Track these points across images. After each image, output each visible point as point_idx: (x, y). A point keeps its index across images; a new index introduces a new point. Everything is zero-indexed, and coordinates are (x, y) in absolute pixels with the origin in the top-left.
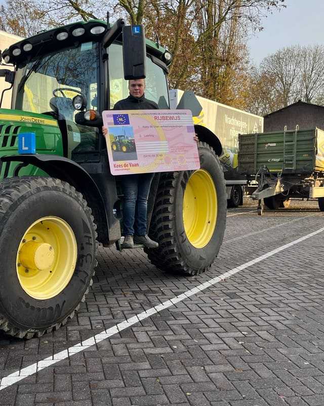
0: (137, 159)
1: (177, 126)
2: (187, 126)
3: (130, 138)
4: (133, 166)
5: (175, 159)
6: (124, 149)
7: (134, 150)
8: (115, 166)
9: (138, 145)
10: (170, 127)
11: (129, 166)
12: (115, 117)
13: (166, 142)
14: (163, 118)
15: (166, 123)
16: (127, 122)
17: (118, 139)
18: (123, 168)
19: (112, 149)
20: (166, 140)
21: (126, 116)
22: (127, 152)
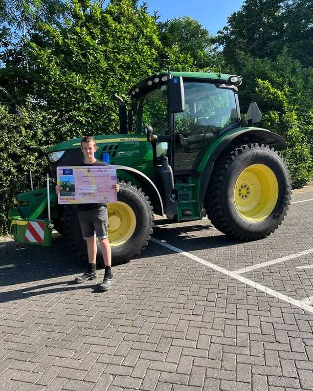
3: (72, 183)
6: (68, 189)
12: (64, 170)
14: (95, 171)
16: (72, 174)
22: (69, 191)
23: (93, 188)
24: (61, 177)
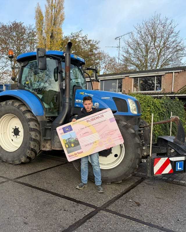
1: (102, 121)
2: (109, 119)
4: (80, 153)
5: (106, 141)
7: (78, 144)
9: (80, 140)
10: (98, 123)
11: (77, 154)
13: (97, 133)
15: (94, 122)
17: (68, 141)
18: (74, 156)
19: (66, 147)
20: (97, 132)
21: (70, 126)
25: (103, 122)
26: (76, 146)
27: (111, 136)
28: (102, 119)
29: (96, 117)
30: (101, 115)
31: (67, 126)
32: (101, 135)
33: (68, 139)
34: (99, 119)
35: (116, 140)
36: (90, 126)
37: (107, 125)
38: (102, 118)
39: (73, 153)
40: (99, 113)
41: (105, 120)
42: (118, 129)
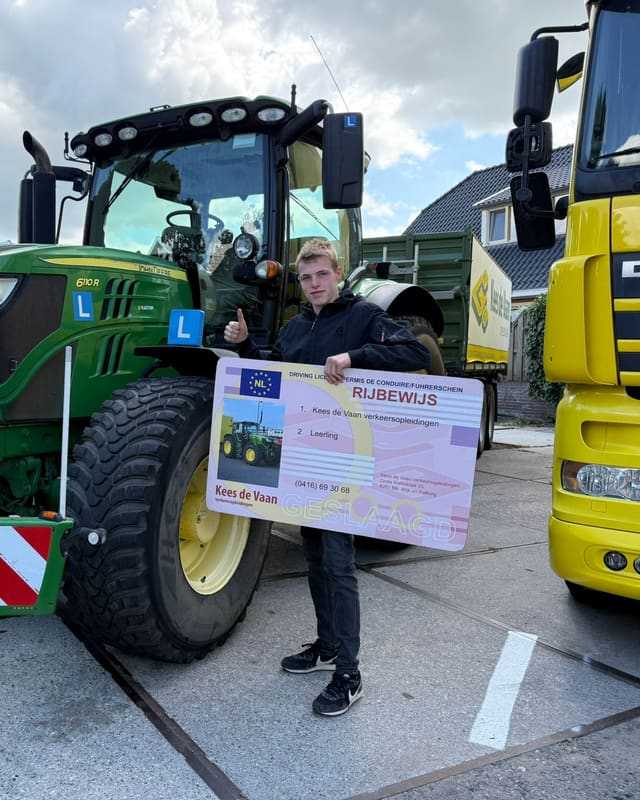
0: (275, 485)
1: (418, 422)
3: (270, 433)
4: (262, 500)
6: (251, 456)
8: (218, 490)
9: (287, 452)
10: (394, 420)
11: (253, 498)
12: (247, 375)
13: (373, 459)
14: (380, 395)
15: (385, 408)
16: (274, 393)
17: (240, 431)
18: (238, 499)
19: (222, 450)
20: (372, 455)
21: (276, 377)
22: (256, 463)
23: (358, 469)
24: (228, 404)
25: (422, 427)
26: (262, 466)
27: (422, 499)
28: (423, 413)
29: (403, 390)
30: (428, 393)
31: (264, 372)
32: (382, 475)
33: (244, 423)
34: (411, 405)
35: (432, 526)
36: (356, 415)
37: (430, 447)
38: (426, 406)
39: (237, 486)
40: (424, 383)
41: (431, 424)
42: (468, 486)
